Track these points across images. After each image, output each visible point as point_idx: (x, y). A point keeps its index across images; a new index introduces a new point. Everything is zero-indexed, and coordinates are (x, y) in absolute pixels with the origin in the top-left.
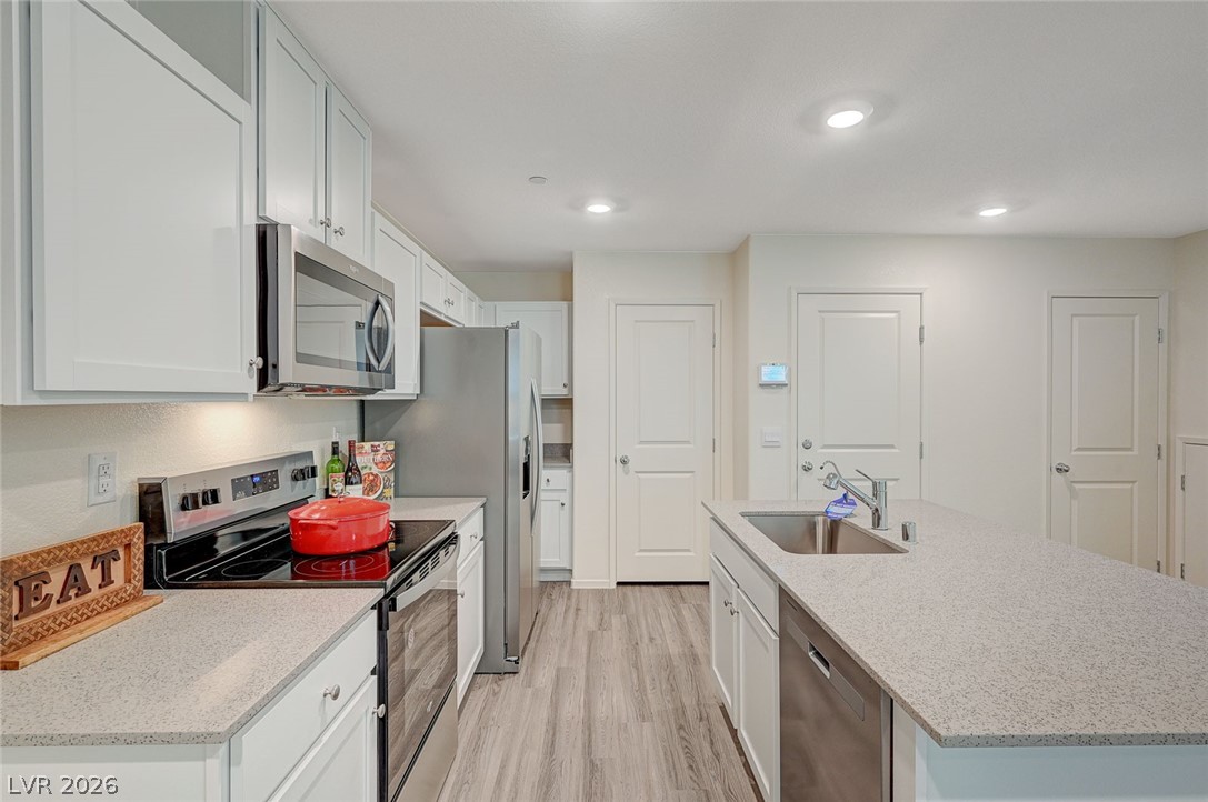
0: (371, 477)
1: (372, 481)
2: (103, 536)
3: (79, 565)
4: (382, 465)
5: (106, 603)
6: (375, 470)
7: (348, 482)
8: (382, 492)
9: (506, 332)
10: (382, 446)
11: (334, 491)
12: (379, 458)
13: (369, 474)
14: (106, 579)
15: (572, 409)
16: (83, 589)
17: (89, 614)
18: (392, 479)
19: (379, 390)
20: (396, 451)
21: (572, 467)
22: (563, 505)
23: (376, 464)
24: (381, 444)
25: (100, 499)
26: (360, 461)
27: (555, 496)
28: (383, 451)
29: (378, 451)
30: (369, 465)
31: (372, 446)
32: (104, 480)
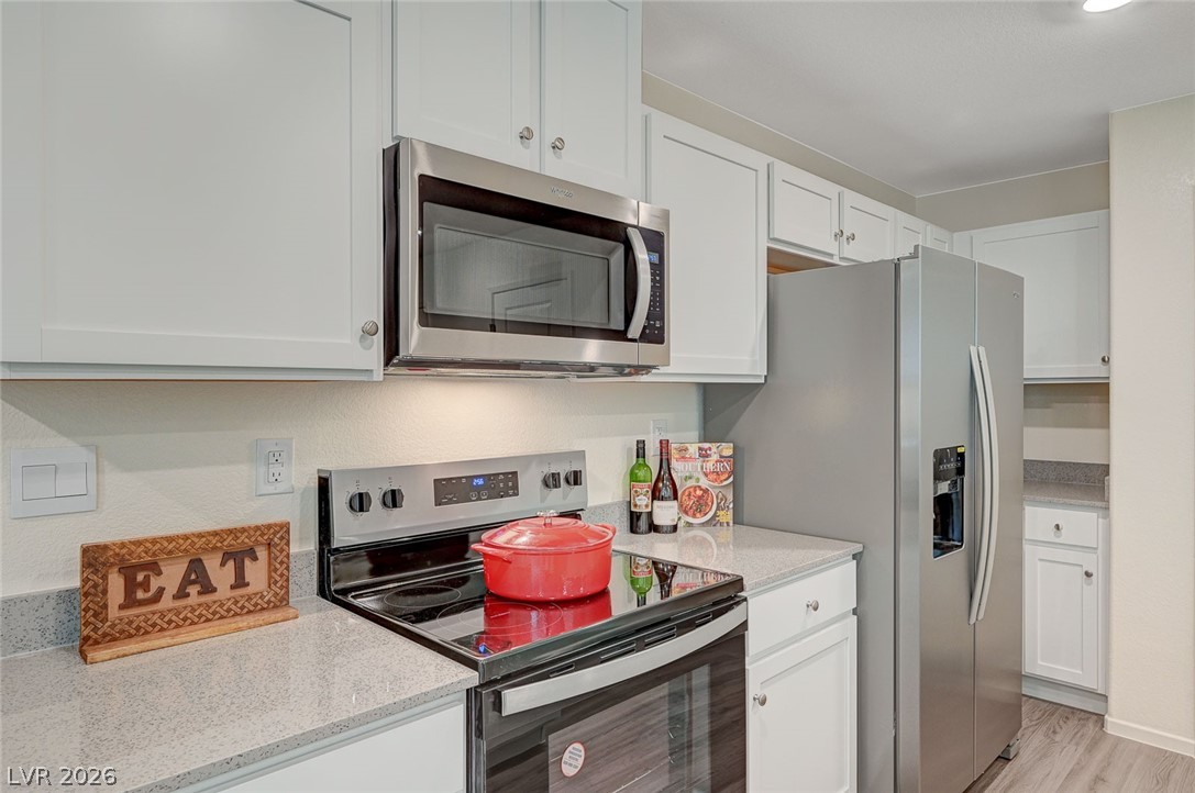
0: (699, 493)
1: (700, 498)
2: (230, 531)
3: (200, 560)
4: (714, 476)
5: (233, 607)
6: (704, 483)
7: (656, 495)
8: (715, 515)
9: (897, 267)
10: (714, 450)
11: (636, 506)
12: (710, 466)
13: (695, 488)
14: (240, 582)
15: (1108, 402)
16: (208, 589)
17: (210, 616)
18: (730, 498)
19: (654, 367)
20: (735, 457)
21: (1107, 508)
22: (1088, 575)
23: (706, 475)
24: (714, 446)
25: (271, 489)
26: (679, 469)
27: (1072, 556)
28: (715, 457)
29: (707, 456)
30: (696, 475)
31: (700, 449)
32: (276, 469)
